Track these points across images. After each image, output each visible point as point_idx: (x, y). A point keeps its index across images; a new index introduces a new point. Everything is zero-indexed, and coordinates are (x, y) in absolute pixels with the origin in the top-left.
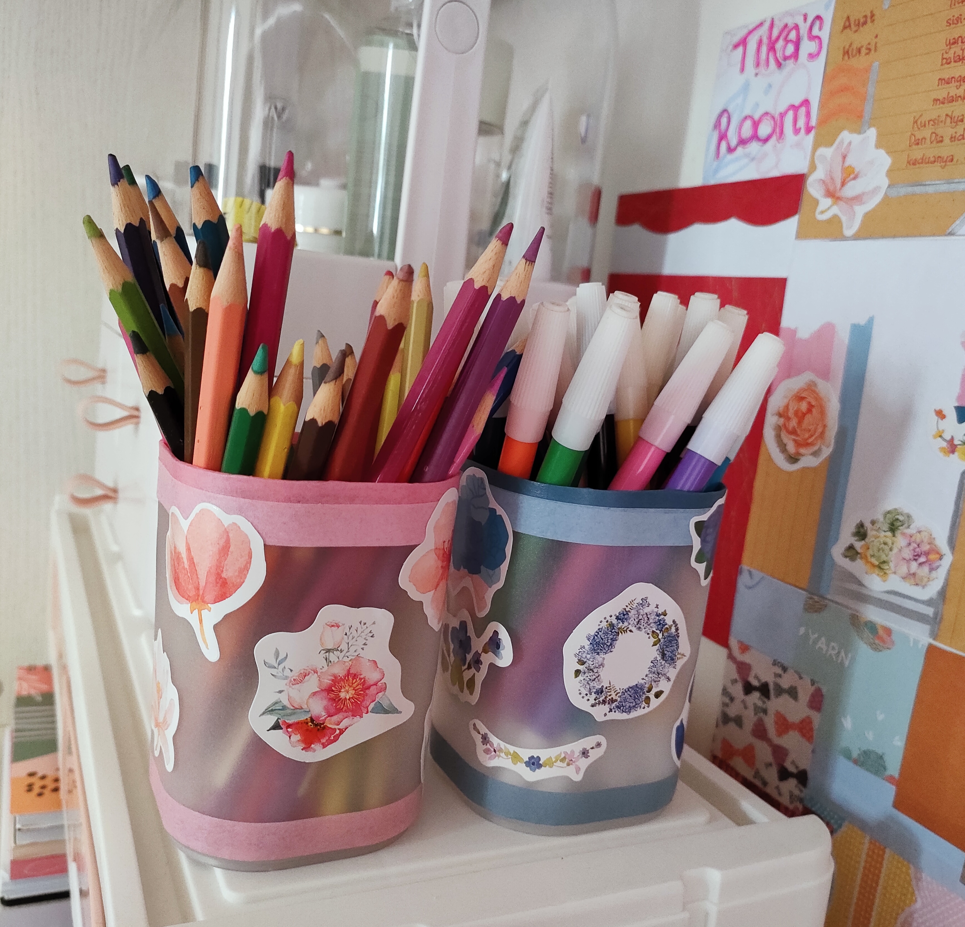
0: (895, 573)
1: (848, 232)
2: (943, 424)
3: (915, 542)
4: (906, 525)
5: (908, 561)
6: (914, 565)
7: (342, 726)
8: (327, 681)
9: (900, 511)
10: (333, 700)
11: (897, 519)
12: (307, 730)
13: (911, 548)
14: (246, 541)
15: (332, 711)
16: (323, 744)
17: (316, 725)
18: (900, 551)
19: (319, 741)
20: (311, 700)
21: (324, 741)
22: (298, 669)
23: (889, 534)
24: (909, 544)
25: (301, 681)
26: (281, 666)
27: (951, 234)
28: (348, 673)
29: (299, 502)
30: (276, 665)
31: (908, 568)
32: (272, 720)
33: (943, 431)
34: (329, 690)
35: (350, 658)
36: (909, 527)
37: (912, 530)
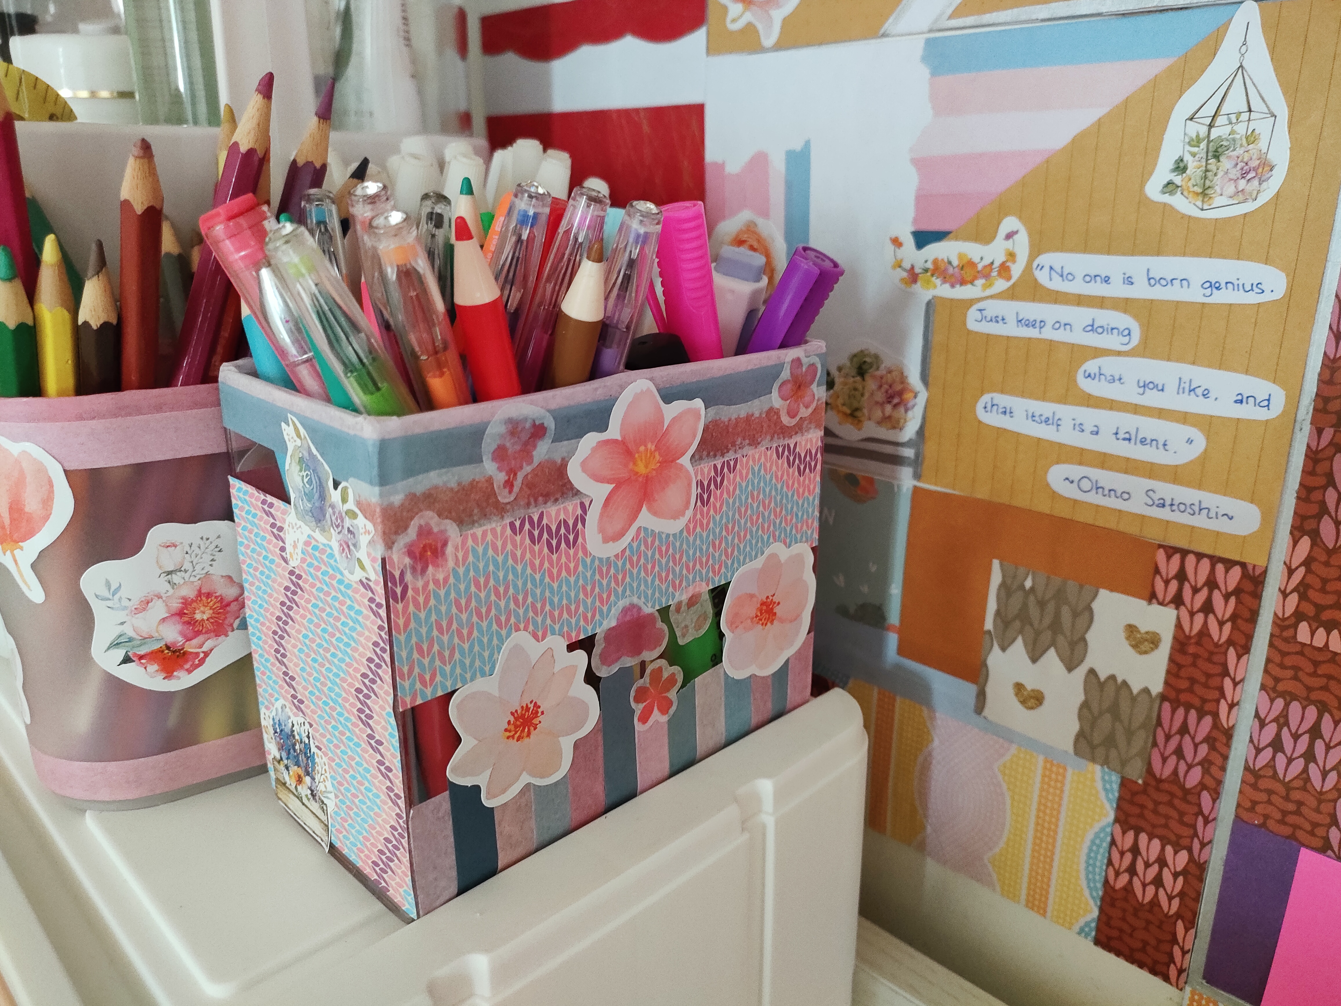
0: (870, 419)
1: (768, 42)
2: (901, 253)
3: (887, 383)
4: (875, 366)
5: (882, 405)
6: (888, 408)
7: (205, 648)
8: (176, 605)
9: (866, 352)
10: (188, 623)
11: (865, 362)
12: (164, 659)
13: (883, 390)
14: (41, 470)
15: (190, 635)
16: (187, 670)
17: (174, 652)
18: (872, 394)
19: (181, 667)
20: (161, 628)
21: (187, 666)
22: (137, 596)
23: (858, 378)
24: (880, 387)
25: (144, 609)
26: (117, 597)
27: (884, 35)
28: (200, 594)
29: (94, 418)
30: (111, 597)
31: (883, 412)
32: (120, 654)
33: (902, 260)
34: (180, 614)
35: (198, 577)
36: (878, 369)
37: (882, 371)
